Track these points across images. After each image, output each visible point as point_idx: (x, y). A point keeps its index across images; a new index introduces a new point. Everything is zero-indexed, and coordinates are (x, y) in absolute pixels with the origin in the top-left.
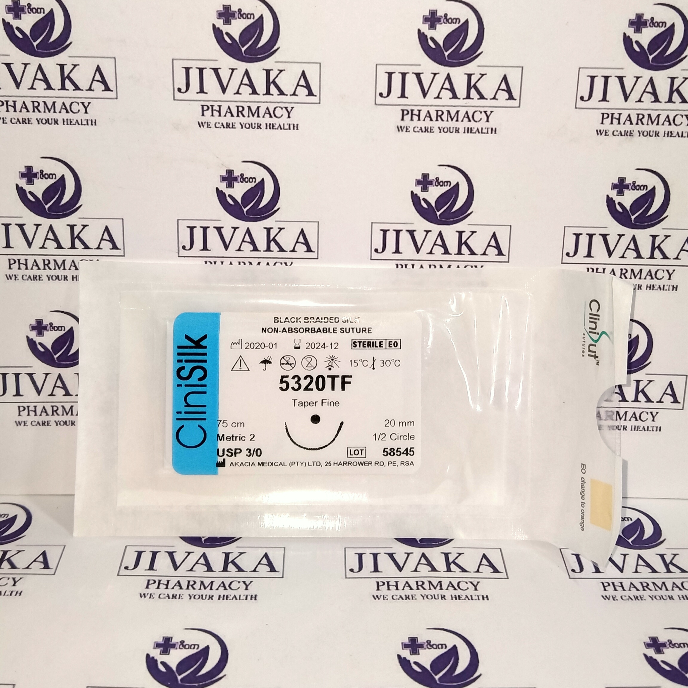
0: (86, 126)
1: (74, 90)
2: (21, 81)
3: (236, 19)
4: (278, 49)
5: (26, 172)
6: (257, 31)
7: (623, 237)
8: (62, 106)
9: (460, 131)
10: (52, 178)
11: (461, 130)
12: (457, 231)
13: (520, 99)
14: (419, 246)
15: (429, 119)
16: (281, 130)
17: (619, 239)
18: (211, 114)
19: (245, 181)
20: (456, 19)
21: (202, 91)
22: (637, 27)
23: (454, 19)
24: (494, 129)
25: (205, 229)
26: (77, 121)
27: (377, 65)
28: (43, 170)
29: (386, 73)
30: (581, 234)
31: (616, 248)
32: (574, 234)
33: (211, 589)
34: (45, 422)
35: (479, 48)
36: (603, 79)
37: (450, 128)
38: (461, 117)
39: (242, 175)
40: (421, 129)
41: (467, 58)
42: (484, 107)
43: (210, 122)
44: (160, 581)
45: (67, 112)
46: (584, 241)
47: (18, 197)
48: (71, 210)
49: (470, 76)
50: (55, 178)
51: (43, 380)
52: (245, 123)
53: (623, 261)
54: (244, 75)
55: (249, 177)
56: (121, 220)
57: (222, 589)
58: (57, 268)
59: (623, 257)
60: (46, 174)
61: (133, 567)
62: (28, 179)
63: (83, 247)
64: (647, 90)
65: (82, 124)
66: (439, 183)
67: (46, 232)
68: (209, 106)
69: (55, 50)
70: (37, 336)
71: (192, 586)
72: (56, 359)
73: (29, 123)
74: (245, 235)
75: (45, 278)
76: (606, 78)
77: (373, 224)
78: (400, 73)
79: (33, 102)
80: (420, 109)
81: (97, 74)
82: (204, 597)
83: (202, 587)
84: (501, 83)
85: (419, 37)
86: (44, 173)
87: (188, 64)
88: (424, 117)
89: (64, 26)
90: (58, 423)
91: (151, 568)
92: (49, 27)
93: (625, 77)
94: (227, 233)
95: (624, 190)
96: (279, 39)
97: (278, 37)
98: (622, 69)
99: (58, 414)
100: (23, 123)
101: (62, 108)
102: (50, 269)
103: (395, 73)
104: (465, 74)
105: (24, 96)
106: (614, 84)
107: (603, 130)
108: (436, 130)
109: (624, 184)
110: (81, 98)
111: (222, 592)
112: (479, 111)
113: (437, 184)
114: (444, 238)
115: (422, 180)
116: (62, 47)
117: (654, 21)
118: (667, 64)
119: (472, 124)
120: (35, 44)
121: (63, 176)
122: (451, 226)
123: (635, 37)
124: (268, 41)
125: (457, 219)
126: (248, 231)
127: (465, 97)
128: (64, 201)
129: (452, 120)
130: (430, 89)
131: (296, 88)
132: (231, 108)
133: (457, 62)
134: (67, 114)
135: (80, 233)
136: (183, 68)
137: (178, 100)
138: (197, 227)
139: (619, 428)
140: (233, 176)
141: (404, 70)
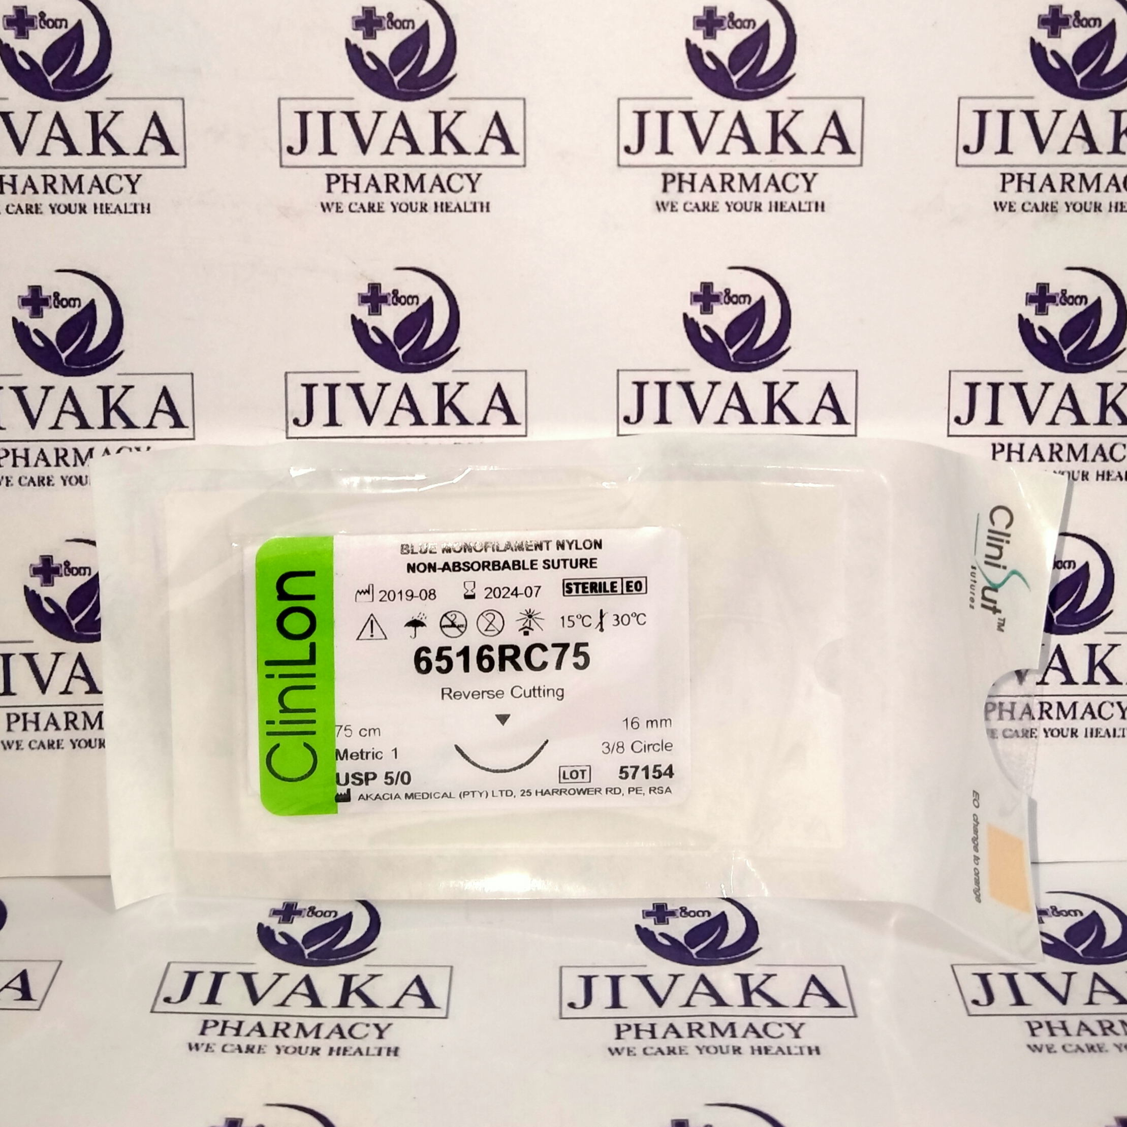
0: (134, 215)
1: (113, 155)
2: (25, 141)
3: (384, 29)
4: (454, 76)
5: (30, 297)
6: (418, 48)
7: (1050, 387)
8: (93, 182)
9: (762, 208)
10: (74, 306)
11: (765, 207)
12: (765, 383)
13: (862, 152)
14: (701, 409)
15: (709, 188)
16: (461, 213)
17: (1045, 392)
18: (342, 189)
19: (400, 302)
20: (749, 21)
21: (327, 150)
22: (1052, 28)
23: (746, 20)
24: (820, 204)
25: (332, 388)
26: (118, 206)
27: (619, 100)
28: (60, 292)
29: (635, 112)
30: (979, 384)
31: (1040, 407)
32: (967, 384)
34: (53, 742)
35: (789, 67)
36: (1000, 116)
37: (745, 203)
38: (763, 184)
39: (395, 292)
40: (697, 206)
41: (770, 84)
42: (801, 166)
43: (341, 203)
45: (102, 192)
46: (984, 395)
47: (16, 340)
48: (105, 360)
49: (775, 115)
50: (79, 306)
51: (51, 666)
52: (399, 203)
53: (1052, 430)
54: (398, 122)
55: (407, 296)
56: (190, 376)
58: (79, 462)
59: (1053, 423)
60: (63, 299)
62: (33, 308)
64: (1075, 133)
65: (126, 212)
66: (730, 299)
67: (62, 401)
68: (339, 175)
69: (83, 89)
70: (42, 586)
72: (74, 628)
73: (37, 213)
74: (401, 397)
75: (57, 481)
76: (1006, 114)
77: (620, 373)
78: (657, 112)
79: (45, 176)
80: (693, 172)
81: (154, 127)
84: (829, 125)
85: (689, 53)
86: (60, 298)
87: (304, 106)
88: (701, 185)
89: (99, 49)
90: (77, 743)
92: (74, 50)
93: (1037, 111)
94: (370, 395)
95: (1047, 304)
96: (456, 61)
97: (454, 57)
98: (1032, 98)
99: (76, 728)
100: (27, 213)
101: (92, 185)
102: (67, 465)
103: (649, 112)
104: (768, 111)
105: (30, 167)
106: (1019, 124)
107: (1006, 203)
108: (722, 207)
109: (1047, 294)
110: (125, 167)
112: (794, 174)
113: (727, 300)
114: (743, 394)
115: (702, 293)
116: (97, 82)
117: (1081, 18)
118: (1106, 89)
119: (783, 196)
120: (51, 79)
121: (93, 301)
122: (754, 373)
123: (1049, 44)
124: (437, 65)
125: (764, 360)
126: (406, 390)
127: (769, 149)
128: (93, 345)
129: (749, 189)
130: (710, 138)
131: (485, 142)
132: (377, 179)
133: (753, 93)
134: (102, 195)
135: (119, 400)
136: (296, 112)
137: (288, 167)
138: (319, 385)
139: (1065, 734)
140: (379, 295)
141: (665, 106)
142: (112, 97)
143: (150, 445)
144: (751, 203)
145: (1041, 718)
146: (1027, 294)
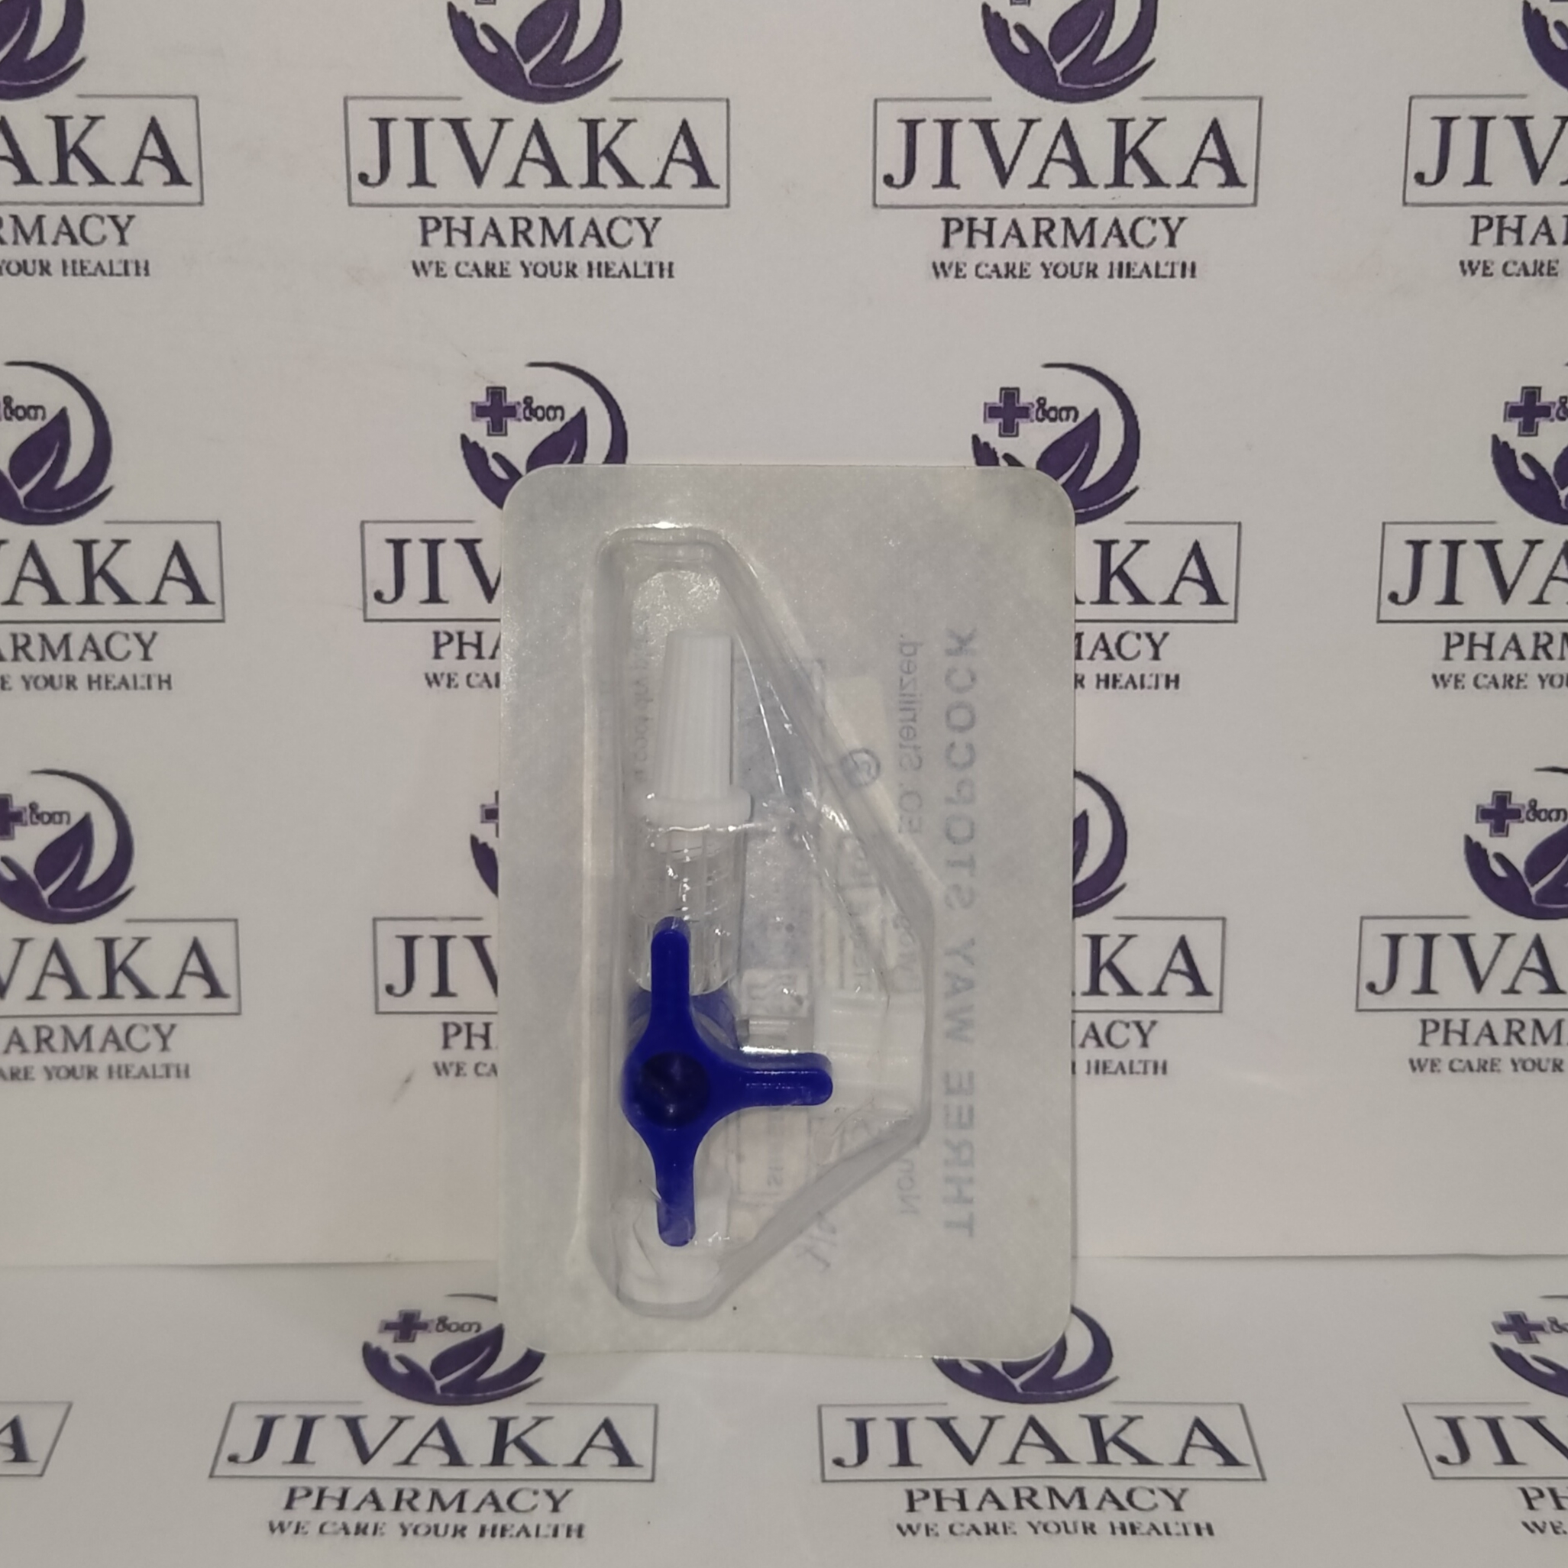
0: (124, 278)
1: (91, 184)
4: (618, 63)
6: (562, 19)
7: (1537, 546)
8: (60, 226)
9: (1098, 272)
10: (36, 417)
11: (1103, 270)
12: (1097, 542)
13: (1256, 184)
15: (1016, 242)
16: (628, 280)
17: (1529, 555)
18: (445, 240)
19: (536, 415)
21: (421, 179)
24: (1189, 266)
25: (433, 545)
26: (99, 264)
27: (876, 101)
28: (13, 395)
29: (900, 121)
30: (1428, 542)
31: (1521, 577)
32: (1409, 542)
33: (460, 1509)
34: (18, 1071)
35: (1145, 49)
36: (1474, 125)
37: (1072, 265)
38: (1100, 235)
39: (528, 401)
40: (996, 269)
41: (1114, 78)
42: (1160, 206)
43: (444, 263)
44: (322, 1492)
45: (74, 242)
46: (1435, 559)
48: (86, 501)
49: (1121, 125)
50: (44, 418)
52: (534, 263)
53: (1539, 612)
54: (530, 136)
55: (546, 406)
56: (214, 527)
57: (488, 1510)
58: (48, 655)
59: (1540, 601)
60: (18, 407)
61: (251, 1455)
63: (116, 598)
65: (111, 274)
66: (1046, 414)
67: (20, 562)
68: (440, 218)
69: (42, 81)
71: (410, 1503)
72: (47, 901)
75: (17, 684)
76: (1483, 123)
78: (936, 121)
80: (991, 216)
81: (152, 141)
82: (441, 1531)
83: (436, 1505)
84: (1205, 142)
85: (986, 25)
86: (14, 406)
87: (384, 110)
88: (1004, 237)
89: (64, 19)
91: (300, 1456)
92: (26, 19)
93: (1531, 118)
94: (491, 556)
95: (1537, 419)
96: (620, 39)
97: (617, 34)
98: (1523, 96)
101: (59, 232)
102: (30, 658)
103: (923, 121)
104: (1110, 120)
107: (1479, 262)
108: (1036, 271)
109: (1538, 404)
110: (109, 204)
111: (488, 1517)
112: (1149, 218)
113: (1040, 415)
115: (1002, 405)
116: (61, 71)
119: (1131, 254)
121: (64, 411)
123: (1553, 11)
124: (591, 45)
125: (1096, 507)
127: (1111, 180)
128: (67, 477)
129: (1077, 242)
130: (1018, 162)
131: (666, 167)
132: (499, 225)
133: (1086, 90)
134: (74, 247)
135: (107, 561)
136: (372, 119)
137: (360, 205)
138: (413, 541)
139: (1543, 1067)
140: (504, 404)
141: (948, 112)
142: (85, 93)
143: (156, 630)
144: (1081, 264)
145: (1508, 1043)
146: (1507, 403)
